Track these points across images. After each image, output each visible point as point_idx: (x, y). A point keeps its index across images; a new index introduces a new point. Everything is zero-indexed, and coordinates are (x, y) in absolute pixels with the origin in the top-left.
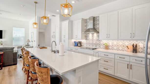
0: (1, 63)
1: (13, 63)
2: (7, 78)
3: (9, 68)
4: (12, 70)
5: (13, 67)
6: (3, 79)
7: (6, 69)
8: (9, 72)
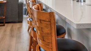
0: (4, 16)
1: (17, 20)
2: (7, 38)
3: (12, 26)
4: (15, 29)
5: (18, 25)
6: (3, 38)
7: (8, 27)
8: (12, 30)
